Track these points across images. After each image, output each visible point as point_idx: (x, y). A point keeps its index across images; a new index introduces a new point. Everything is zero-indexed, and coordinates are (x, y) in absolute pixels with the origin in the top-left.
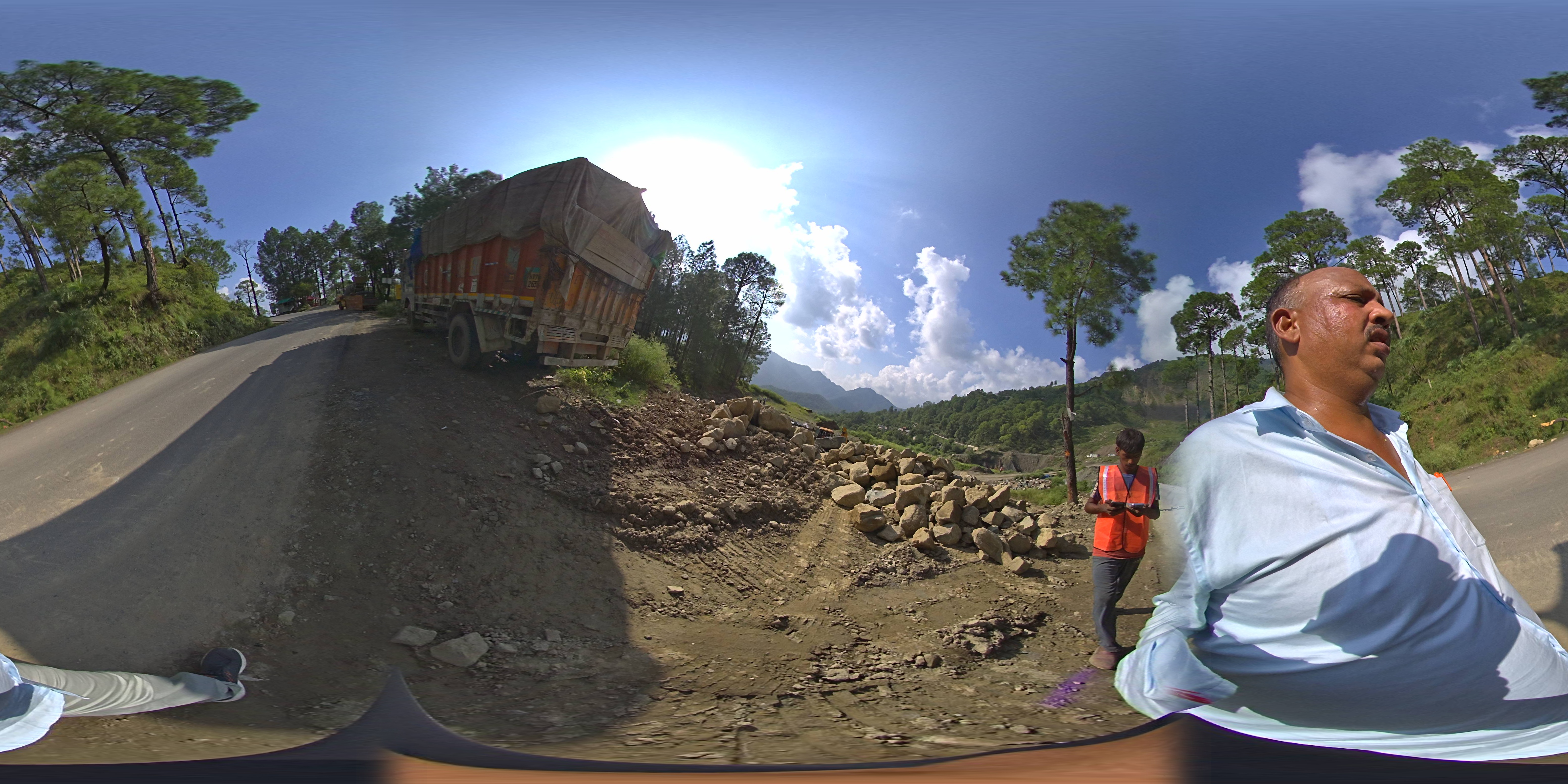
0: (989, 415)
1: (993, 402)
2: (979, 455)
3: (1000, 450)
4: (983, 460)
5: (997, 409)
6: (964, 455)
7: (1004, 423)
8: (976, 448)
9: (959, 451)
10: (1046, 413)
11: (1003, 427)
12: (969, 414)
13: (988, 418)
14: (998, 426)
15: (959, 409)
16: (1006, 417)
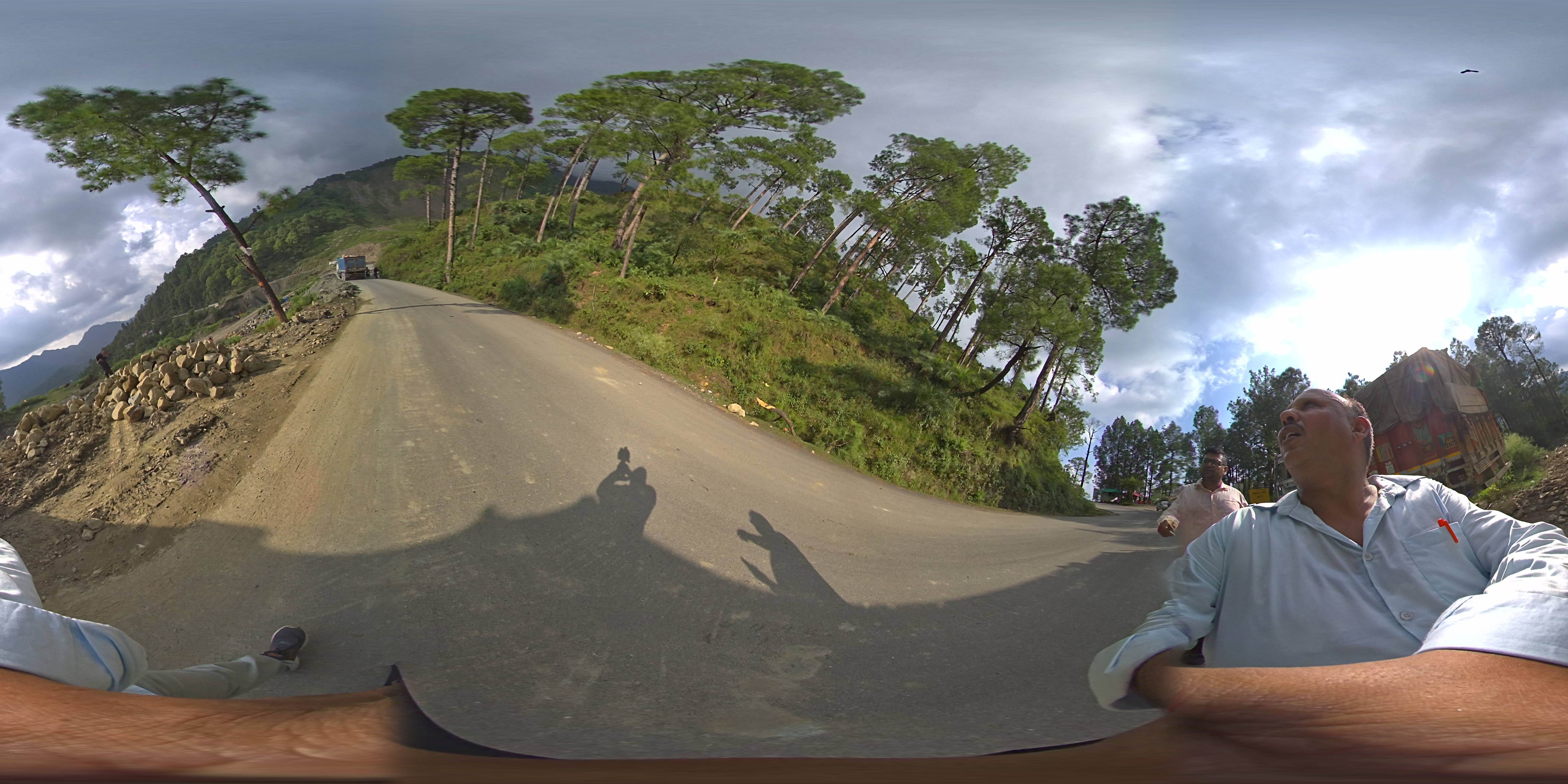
0: (209, 269)
1: (204, 257)
2: (223, 309)
3: (239, 293)
4: (229, 311)
5: (212, 260)
6: (210, 317)
7: (227, 268)
8: (216, 305)
9: (202, 317)
10: (263, 239)
11: (228, 272)
12: (190, 280)
13: (209, 272)
14: (223, 274)
15: (178, 283)
16: (225, 262)
